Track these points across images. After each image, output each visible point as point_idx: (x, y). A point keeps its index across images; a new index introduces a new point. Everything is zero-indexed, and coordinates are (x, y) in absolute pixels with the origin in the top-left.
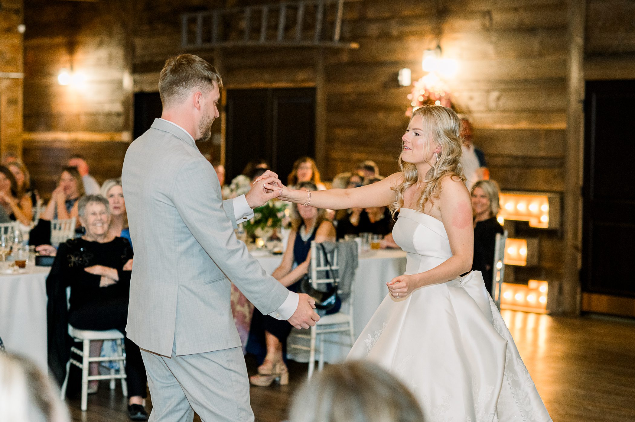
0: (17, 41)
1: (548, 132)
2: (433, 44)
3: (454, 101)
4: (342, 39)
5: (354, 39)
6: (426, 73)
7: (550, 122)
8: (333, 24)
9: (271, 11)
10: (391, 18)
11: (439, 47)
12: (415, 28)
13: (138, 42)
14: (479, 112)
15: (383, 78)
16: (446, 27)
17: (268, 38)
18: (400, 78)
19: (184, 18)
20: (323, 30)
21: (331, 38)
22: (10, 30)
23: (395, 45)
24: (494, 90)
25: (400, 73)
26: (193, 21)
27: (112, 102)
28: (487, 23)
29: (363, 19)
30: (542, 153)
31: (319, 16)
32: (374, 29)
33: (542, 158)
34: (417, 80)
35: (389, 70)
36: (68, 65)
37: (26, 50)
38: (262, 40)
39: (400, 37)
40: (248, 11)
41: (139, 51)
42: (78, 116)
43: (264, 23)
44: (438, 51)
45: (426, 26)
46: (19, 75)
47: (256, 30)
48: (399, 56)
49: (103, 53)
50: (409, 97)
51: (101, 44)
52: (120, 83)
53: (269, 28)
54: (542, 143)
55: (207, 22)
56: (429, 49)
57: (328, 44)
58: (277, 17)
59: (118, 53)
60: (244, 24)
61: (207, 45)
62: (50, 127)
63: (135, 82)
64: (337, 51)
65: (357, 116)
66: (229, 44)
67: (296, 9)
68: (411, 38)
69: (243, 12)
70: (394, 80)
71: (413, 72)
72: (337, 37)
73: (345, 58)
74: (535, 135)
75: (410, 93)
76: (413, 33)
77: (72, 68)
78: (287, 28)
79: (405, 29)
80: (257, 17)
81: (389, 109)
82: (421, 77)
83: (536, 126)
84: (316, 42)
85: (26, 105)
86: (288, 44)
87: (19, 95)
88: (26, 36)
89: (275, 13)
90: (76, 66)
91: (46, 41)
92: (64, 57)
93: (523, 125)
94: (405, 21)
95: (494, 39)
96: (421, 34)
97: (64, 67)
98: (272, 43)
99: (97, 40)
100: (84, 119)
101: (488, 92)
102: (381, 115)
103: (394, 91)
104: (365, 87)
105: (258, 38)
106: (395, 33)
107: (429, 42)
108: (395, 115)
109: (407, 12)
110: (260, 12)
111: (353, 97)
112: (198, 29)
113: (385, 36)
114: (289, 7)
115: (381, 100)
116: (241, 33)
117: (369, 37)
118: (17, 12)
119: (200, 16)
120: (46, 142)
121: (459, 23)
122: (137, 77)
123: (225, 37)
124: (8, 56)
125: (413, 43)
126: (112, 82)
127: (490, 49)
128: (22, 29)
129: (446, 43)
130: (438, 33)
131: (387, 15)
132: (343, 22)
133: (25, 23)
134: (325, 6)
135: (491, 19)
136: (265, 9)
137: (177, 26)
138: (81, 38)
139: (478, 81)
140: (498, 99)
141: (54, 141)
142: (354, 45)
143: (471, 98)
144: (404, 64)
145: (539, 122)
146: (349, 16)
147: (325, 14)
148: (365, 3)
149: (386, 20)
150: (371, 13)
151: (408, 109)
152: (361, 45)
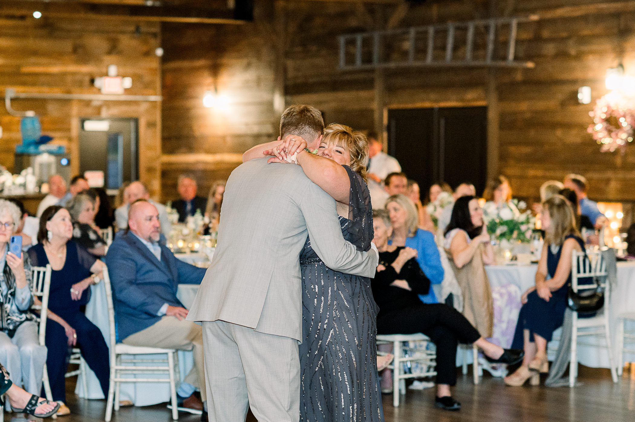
0: (155, 64)
2: (616, 63)
4: (516, 58)
5: (529, 58)
6: (608, 91)
8: (506, 44)
9: (437, 32)
10: (568, 38)
11: (621, 65)
12: (594, 47)
13: (290, 64)
15: (560, 96)
16: (628, 46)
17: (435, 58)
18: (580, 96)
19: (342, 40)
20: (495, 50)
21: (504, 58)
22: (148, 54)
23: (574, 64)
25: (580, 90)
26: (351, 43)
27: (260, 123)
29: (538, 39)
31: (491, 37)
32: (550, 49)
34: (599, 97)
35: (567, 89)
36: (212, 87)
37: (164, 73)
38: (429, 60)
39: (579, 57)
40: (412, 32)
41: (291, 74)
42: (224, 138)
43: (431, 44)
44: (620, 69)
45: (607, 45)
46: (157, 98)
47: (421, 51)
48: (578, 74)
49: (251, 75)
50: (591, 114)
51: (248, 66)
52: (271, 104)
53: (435, 48)
55: (367, 43)
56: (610, 68)
57: (501, 64)
58: (445, 38)
59: (268, 75)
60: (408, 45)
61: (368, 66)
62: (191, 149)
63: (287, 104)
64: (509, 71)
65: (532, 133)
66: (392, 65)
67: (466, 29)
68: (591, 57)
69: (407, 33)
70: (573, 98)
71: (593, 90)
72: (511, 56)
73: (519, 77)
75: (593, 110)
76: (592, 52)
77: (216, 89)
78: (456, 48)
79: (584, 48)
80: (422, 38)
81: (567, 126)
82: (604, 95)
84: (489, 62)
85: (165, 128)
86: (459, 63)
87: (157, 117)
88: (164, 59)
89: (442, 34)
90: (220, 88)
91: (186, 64)
92: (208, 80)
94: (583, 40)
96: (601, 54)
97: (209, 90)
98: (439, 63)
99: (245, 61)
100: (229, 140)
102: (559, 133)
103: (572, 108)
104: (541, 105)
105: (425, 59)
106: (573, 52)
107: (611, 60)
108: (574, 132)
109: (586, 32)
110: (426, 33)
111: (528, 115)
112: (358, 51)
113: (563, 55)
114: (457, 29)
115: (558, 118)
116: (405, 54)
117: (544, 56)
118: (154, 35)
119: (359, 38)
120: (188, 164)
122: (289, 98)
123: (386, 58)
124: (147, 78)
125: (592, 61)
126: (261, 104)
128: (159, 52)
129: (627, 61)
130: (620, 52)
131: (564, 34)
132: (517, 42)
133: (163, 46)
134: (496, 26)
136: (431, 30)
137: (334, 49)
138: (225, 61)
141: (197, 163)
142: (530, 65)
144: (584, 82)
146: (525, 36)
147: (496, 35)
148: (540, 23)
149: (563, 40)
150: (546, 34)
151: (590, 126)
152: (537, 64)
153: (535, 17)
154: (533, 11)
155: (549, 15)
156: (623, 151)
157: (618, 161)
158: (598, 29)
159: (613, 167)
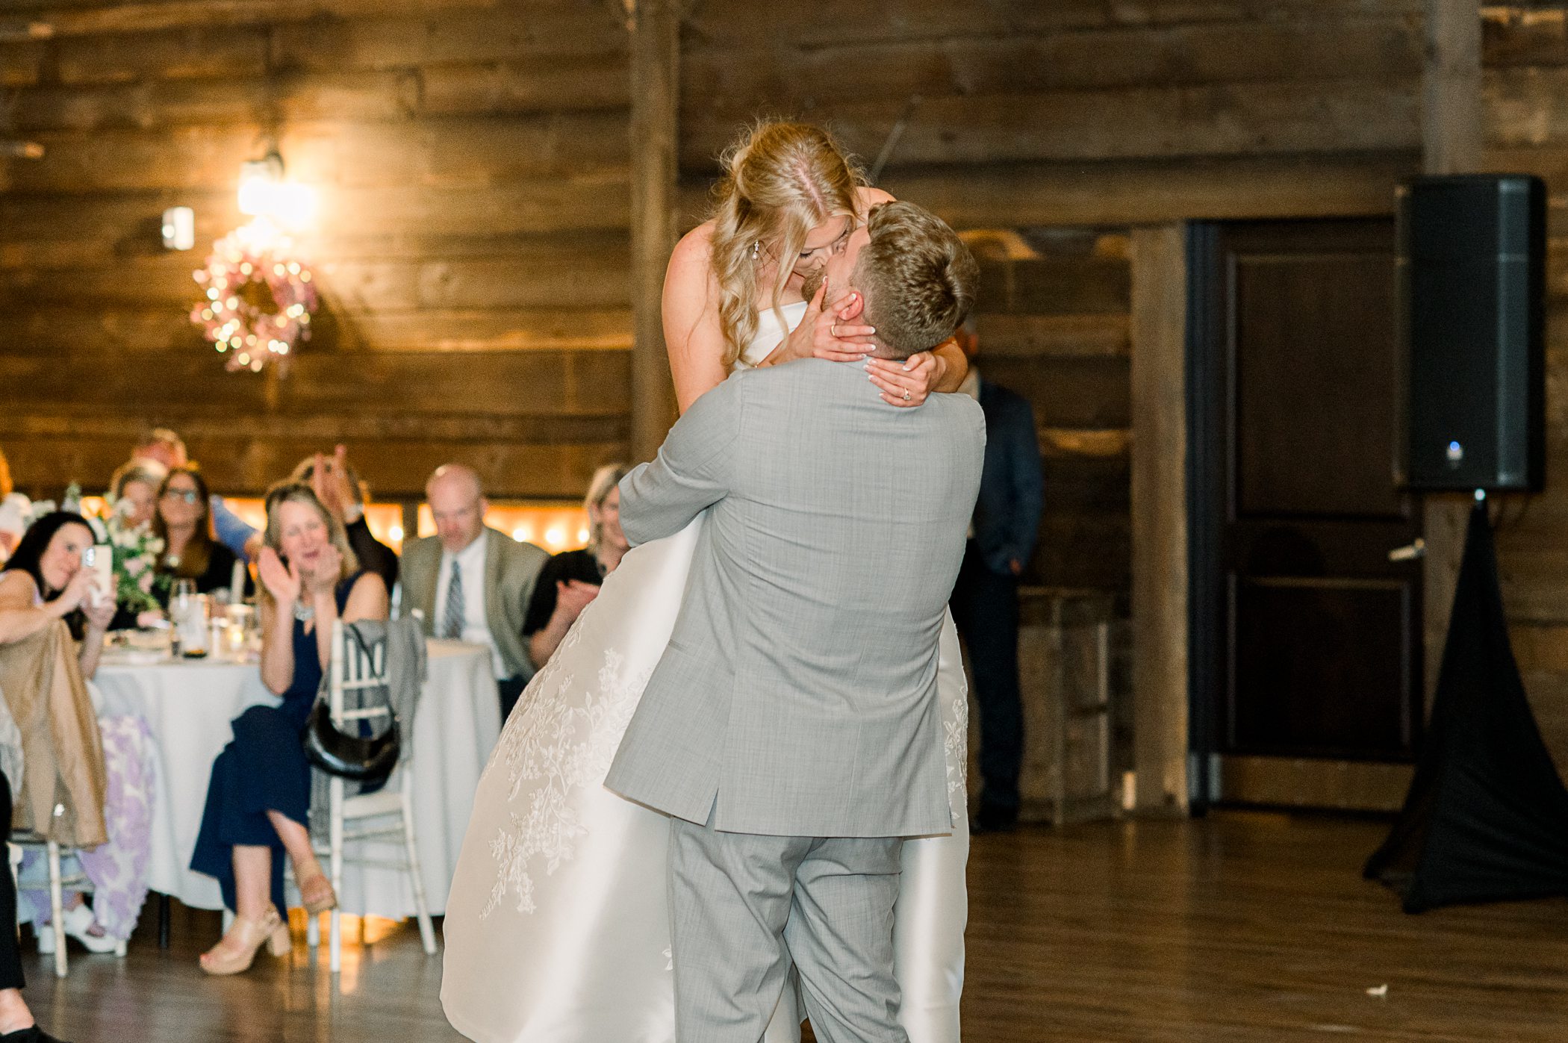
1: (584, 359)
2: (259, 149)
3: (322, 287)
5: (29, 132)
6: (243, 220)
7: (587, 332)
10: (136, 83)
11: (275, 155)
12: (203, 109)
14: (392, 311)
15: (113, 232)
16: (293, 106)
18: (167, 231)
23: (147, 149)
24: (434, 259)
25: (165, 218)
28: (411, 98)
29: (49, 84)
30: (570, 408)
32: (83, 111)
33: (572, 418)
34: (219, 234)
35: (133, 212)
39: (162, 131)
44: (274, 163)
45: (238, 105)
48: (161, 176)
50: (199, 276)
54: (570, 384)
56: (254, 161)
65: (38, 324)
68: (194, 133)
70: (151, 234)
71: (198, 216)
74: (547, 364)
75: (202, 267)
76: (200, 122)
79: (176, 110)
81: (133, 307)
83: (552, 343)
93: (516, 341)
94: (174, 91)
95: (431, 136)
96: (223, 124)
101: (420, 262)
102: (110, 323)
103: (144, 262)
104: (60, 253)
106: (146, 120)
107: (248, 141)
108: (151, 320)
109: (180, 70)
111: (25, 279)
113: (120, 128)
115: (108, 285)
117: (71, 129)
121: (330, 97)
127: (422, 162)
129: (291, 145)
130: (273, 121)
131: (123, 75)
135: (421, 88)
139: (387, 238)
140: (445, 279)
142: (32, 150)
143: (369, 279)
144: (176, 196)
145: (558, 334)
148: (55, 46)
149: (117, 88)
150: (72, 72)
151: (198, 306)
152: (48, 148)
153: (42, 30)
154: (37, 13)
155: (80, 24)
156: (283, 369)
157: (271, 394)
158: (212, 65)
159: (257, 409)
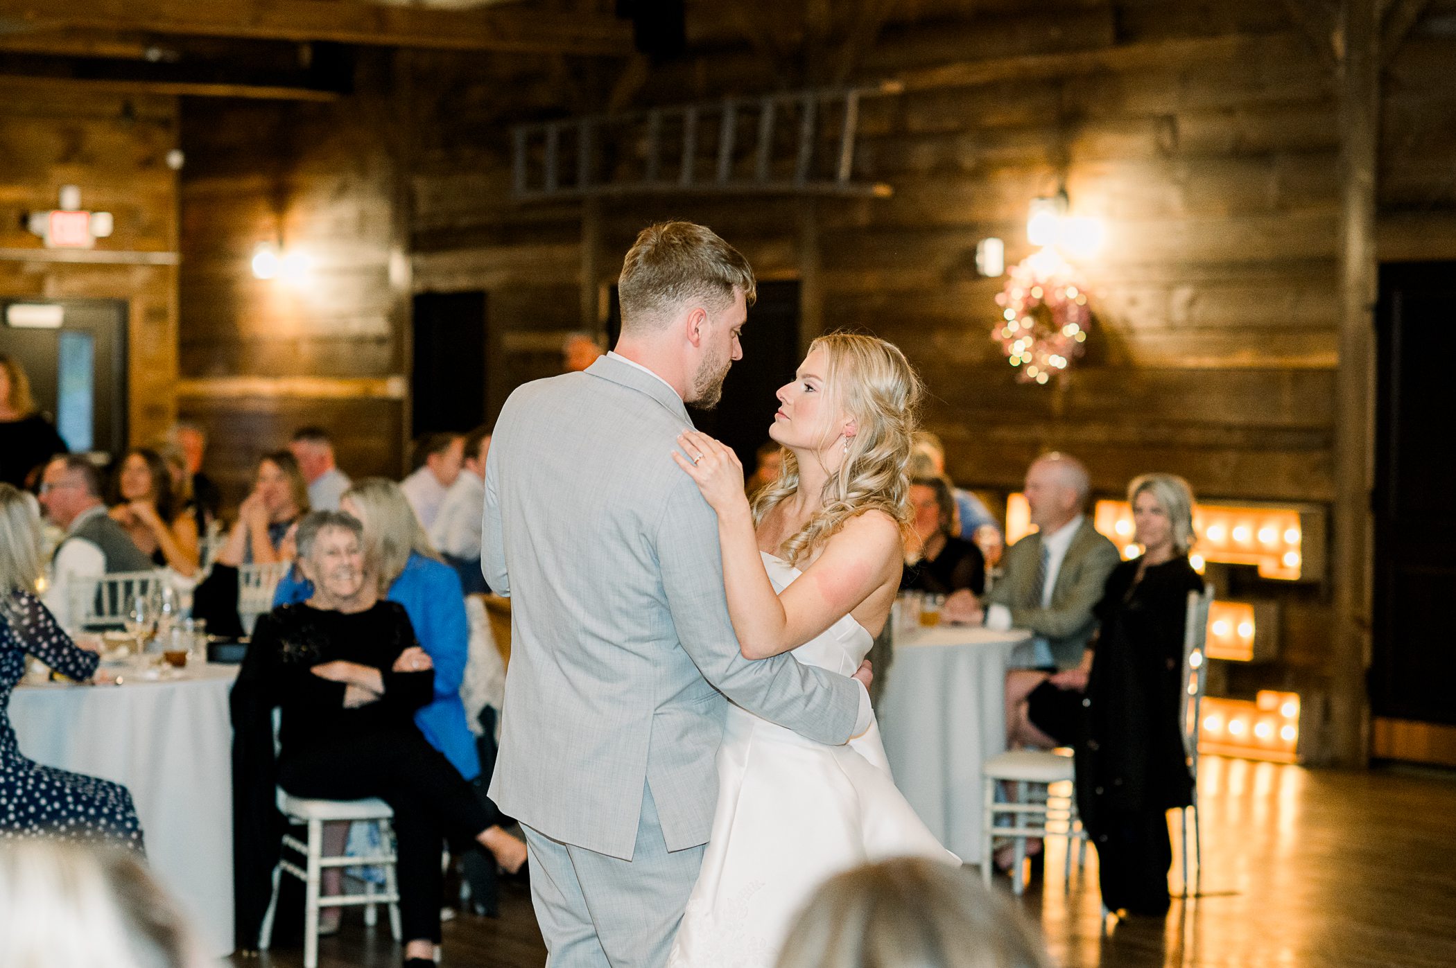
0: (165, 186)
1: (1299, 375)
2: (1051, 187)
3: (1096, 308)
4: (857, 176)
5: (882, 175)
6: (1036, 249)
7: (1301, 351)
8: (835, 144)
9: (702, 118)
10: (960, 131)
11: (1063, 193)
12: (1011, 152)
13: (422, 185)
14: (1153, 331)
15: (943, 260)
16: (1079, 150)
17: (698, 175)
18: (979, 259)
19: (519, 135)
20: (816, 158)
21: (832, 175)
22: (152, 163)
23: (969, 188)
24: (1181, 283)
25: (979, 248)
26: (537, 141)
27: (366, 313)
28: (1167, 140)
29: (901, 135)
30: (1287, 419)
31: (807, 129)
32: (923, 155)
33: (1286, 429)
34: (1016, 263)
35: (957, 243)
36: (273, 236)
37: (184, 204)
38: (685, 181)
39: (981, 173)
40: (655, 118)
41: (423, 207)
42: (294, 343)
43: (689, 143)
44: (1062, 200)
45: (1036, 150)
46: (169, 258)
47: (671, 161)
48: (978, 213)
49: (347, 209)
50: (1000, 299)
51: (341, 191)
52: (383, 273)
53: (699, 154)
54: (1287, 398)
55: (568, 141)
56: (1042, 197)
57: (825, 188)
58: (717, 131)
59: (379, 209)
60: (646, 147)
61: (568, 192)
62: (235, 368)
63: (416, 272)
64: (845, 203)
66: (615, 189)
67: (756, 113)
68: (1004, 174)
69: (642, 121)
70: (968, 262)
71: (1008, 246)
72: (844, 171)
73: (862, 216)
74: (1268, 380)
75: (1002, 291)
76: (1008, 164)
77: (281, 241)
78: (741, 153)
79: (992, 154)
80: (672, 132)
81: (958, 325)
82: (1025, 257)
83: (1273, 361)
84: (800, 184)
85: (186, 322)
86: (740, 187)
87: (170, 298)
88: (186, 175)
89: (712, 120)
90: (290, 236)
91: (225, 185)
92: (266, 220)
93: (1245, 358)
94: (990, 137)
95: (1182, 173)
96: (1024, 166)
97: (265, 240)
98: (705, 187)
99: (334, 182)
100: (306, 351)
101: (1169, 288)
102: (940, 340)
103: (966, 286)
104: (905, 279)
105: (676, 176)
106: (968, 162)
107: (1043, 181)
108: (969, 338)
109: (993, 120)
110: (680, 120)
111: (879, 301)
112: (549, 157)
113: (949, 170)
114: (741, 111)
115: (939, 306)
116: (640, 165)
117: (913, 172)
118: (165, 124)
119: (552, 130)
120: (228, 399)
121: (1106, 140)
122: (420, 260)
123: (605, 174)
124: (147, 216)
125: (1008, 185)
126: (364, 271)
127: (1174, 197)
128: (175, 160)
129: (1078, 184)
130: (1062, 162)
131: (952, 124)
132: (858, 140)
133: (183, 147)
134: (819, 107)
135: (1175, 132)
136: (691, 115)
137: (504, 153)
138: (300, 178)
139: (1146, 265)
140: (1192, 302)
141: (245, 397)
142: (882, 190)
143: (1133, 302)
144: (989, 229)
145: (1279, 353)
146: (872, 127)
147: (818, 125)
148: (904, 100)
149: (950, 136)
150: (916, 122)
151: (998, 325)
152: (897, 188)
153: (893, 87)
154: (891, 74)
155: (924, 81)
156: (1064, 381)
157: (1057, 403)
158: (1018, 113)
159: (1045, 416)
